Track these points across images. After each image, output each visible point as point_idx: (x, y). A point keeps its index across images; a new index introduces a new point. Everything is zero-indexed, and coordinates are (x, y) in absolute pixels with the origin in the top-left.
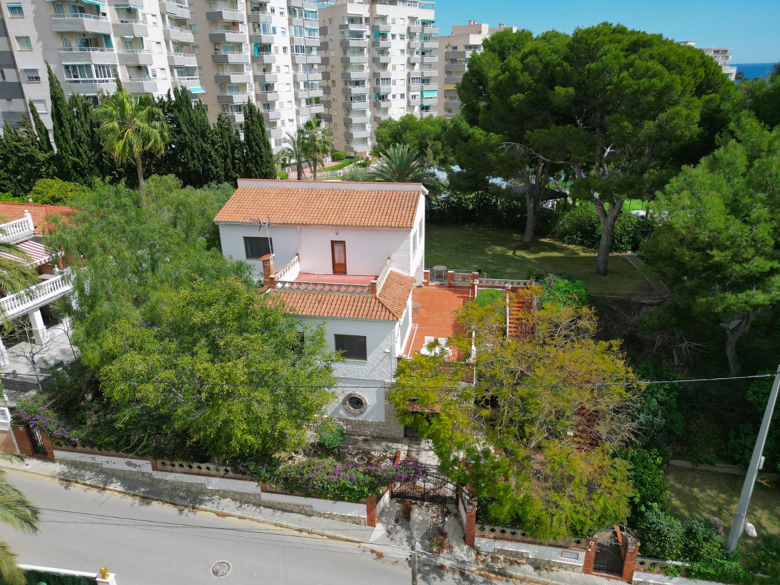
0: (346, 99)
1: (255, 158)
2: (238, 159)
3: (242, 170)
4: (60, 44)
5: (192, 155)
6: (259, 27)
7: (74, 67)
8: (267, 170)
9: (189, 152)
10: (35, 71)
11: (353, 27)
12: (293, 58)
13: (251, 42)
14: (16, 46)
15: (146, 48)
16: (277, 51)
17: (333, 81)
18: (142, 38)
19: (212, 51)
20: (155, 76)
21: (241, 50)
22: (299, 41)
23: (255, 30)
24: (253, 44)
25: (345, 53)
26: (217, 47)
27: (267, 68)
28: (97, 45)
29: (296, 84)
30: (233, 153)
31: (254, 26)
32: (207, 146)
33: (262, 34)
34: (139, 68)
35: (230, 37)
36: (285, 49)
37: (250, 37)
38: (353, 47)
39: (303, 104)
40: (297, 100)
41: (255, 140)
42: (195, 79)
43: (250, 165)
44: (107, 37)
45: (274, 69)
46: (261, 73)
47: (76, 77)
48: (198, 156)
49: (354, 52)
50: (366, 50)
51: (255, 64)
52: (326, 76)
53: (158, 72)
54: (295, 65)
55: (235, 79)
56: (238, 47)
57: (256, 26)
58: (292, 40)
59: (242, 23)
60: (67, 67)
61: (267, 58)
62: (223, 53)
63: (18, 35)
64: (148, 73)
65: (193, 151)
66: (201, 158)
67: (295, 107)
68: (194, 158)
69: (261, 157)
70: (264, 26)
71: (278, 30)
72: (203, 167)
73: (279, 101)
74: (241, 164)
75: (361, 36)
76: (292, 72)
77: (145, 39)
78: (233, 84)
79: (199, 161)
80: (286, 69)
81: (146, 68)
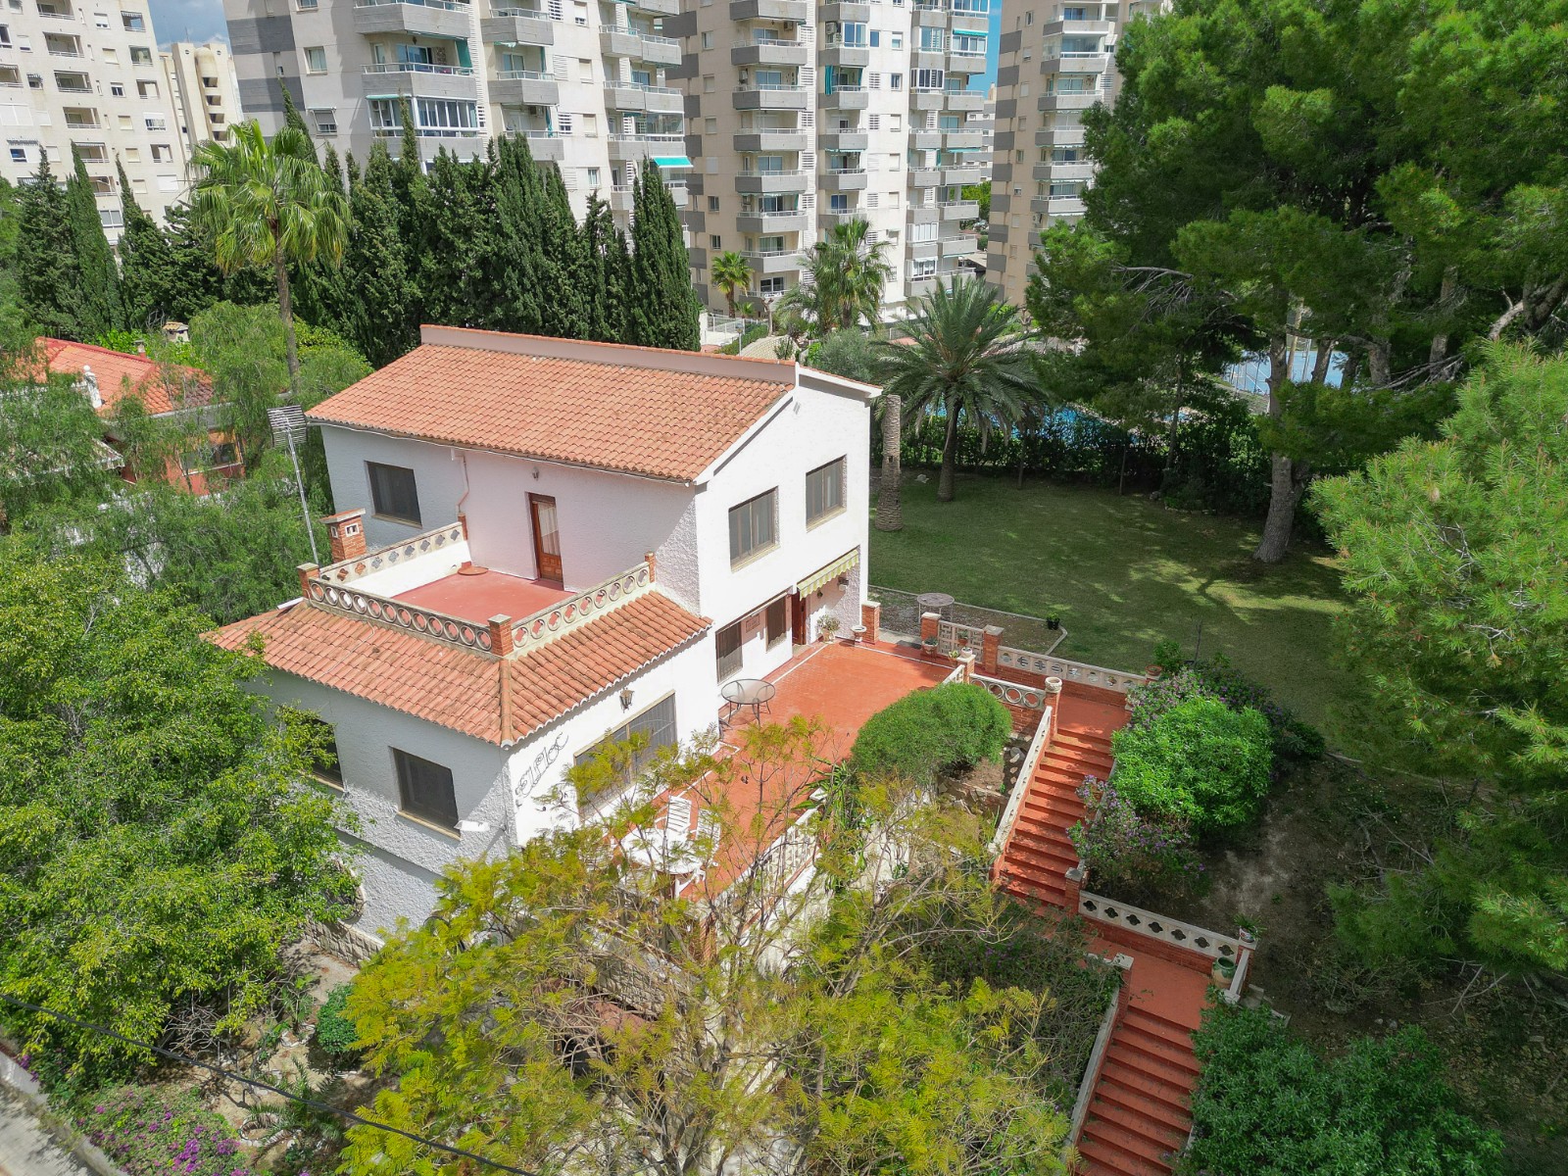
0: (1041, 191)
1: (647, 295)
2: (617, 297)
3: (624, 322)
4: (367, 58)
5: (521, 283)
6: (839, 31)
7: (386, 102)
8: (672, 325)
9: (515, 276)
10: (329, 113)
11: (1074, 29)
12: (913, 98)
13: (819, 64)
14: (305, 66)
15: (549, 69)
16: (875, 80)
17: (1019, 152)
18: (542, 49)
19: (734, 85)
20: (568, 128)
21: (794, 83)
22: (933, 59)
23: (830, 38)
24: (823, 69)
25: (1049, 85)
26: (744, 77)
27: (848, 120)
28: (443, 60)
29: (915, 155)
30: (607, 282)
31: (827, 30)
32: (553, 267)
33: (842, 47)
34: (532, 110)
35: (770, 53)
36: (896, 79)
37: (820, 55)
38: (1071, 74)
39: (930, 200)
40: (915, 191)
41: (650, 256)
42: (679, 139)
43: (637, 311)
44: (462, 44)
45: (864, 121)
46: (832, 130)
47: (389, 123)
48: (533, 286)
49: (1071, 86)
50: (1099, 81)
51: (823, 110)
52: (1003, 141)
53: (577, 123)
54: (918, 116)
55: (772, 141)
56: (788, 74)
57: (833, 28)
58: (915, 58)
59: (803, 23)
60: (375, 103)
61: (846, 99)
62: (752, 87)
63: (309, 45)
64: (548, 122)
65: (523, 273)
66: (539, 289)
67: (905, 204)
68: (525, 290)
69: (659, 294)
70: (850, 28)
71: (885, 39)
72: (543, 310)
73: (868, 190)
74: (621, 308)
75: (1093, 48)
76: (906, 128)
77: (548, 50)
78: (769, 152)
79: (535, 295)
80: (895, 123)
81: (545, 110)
